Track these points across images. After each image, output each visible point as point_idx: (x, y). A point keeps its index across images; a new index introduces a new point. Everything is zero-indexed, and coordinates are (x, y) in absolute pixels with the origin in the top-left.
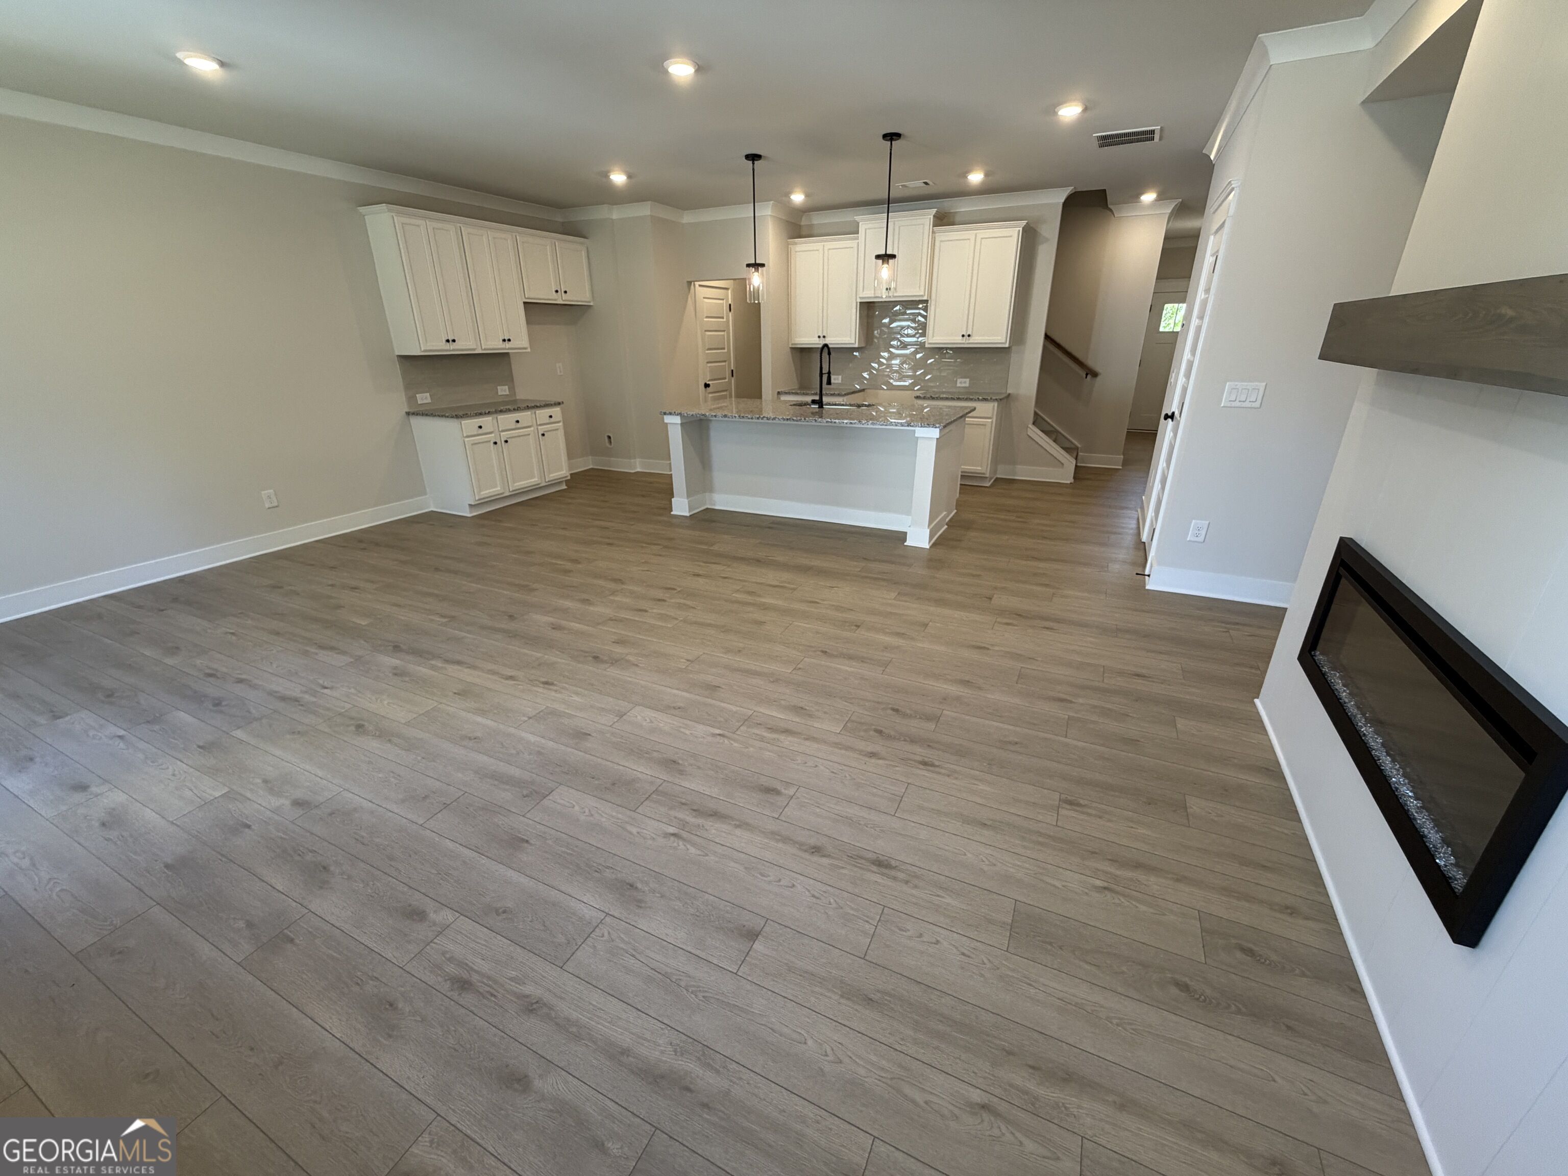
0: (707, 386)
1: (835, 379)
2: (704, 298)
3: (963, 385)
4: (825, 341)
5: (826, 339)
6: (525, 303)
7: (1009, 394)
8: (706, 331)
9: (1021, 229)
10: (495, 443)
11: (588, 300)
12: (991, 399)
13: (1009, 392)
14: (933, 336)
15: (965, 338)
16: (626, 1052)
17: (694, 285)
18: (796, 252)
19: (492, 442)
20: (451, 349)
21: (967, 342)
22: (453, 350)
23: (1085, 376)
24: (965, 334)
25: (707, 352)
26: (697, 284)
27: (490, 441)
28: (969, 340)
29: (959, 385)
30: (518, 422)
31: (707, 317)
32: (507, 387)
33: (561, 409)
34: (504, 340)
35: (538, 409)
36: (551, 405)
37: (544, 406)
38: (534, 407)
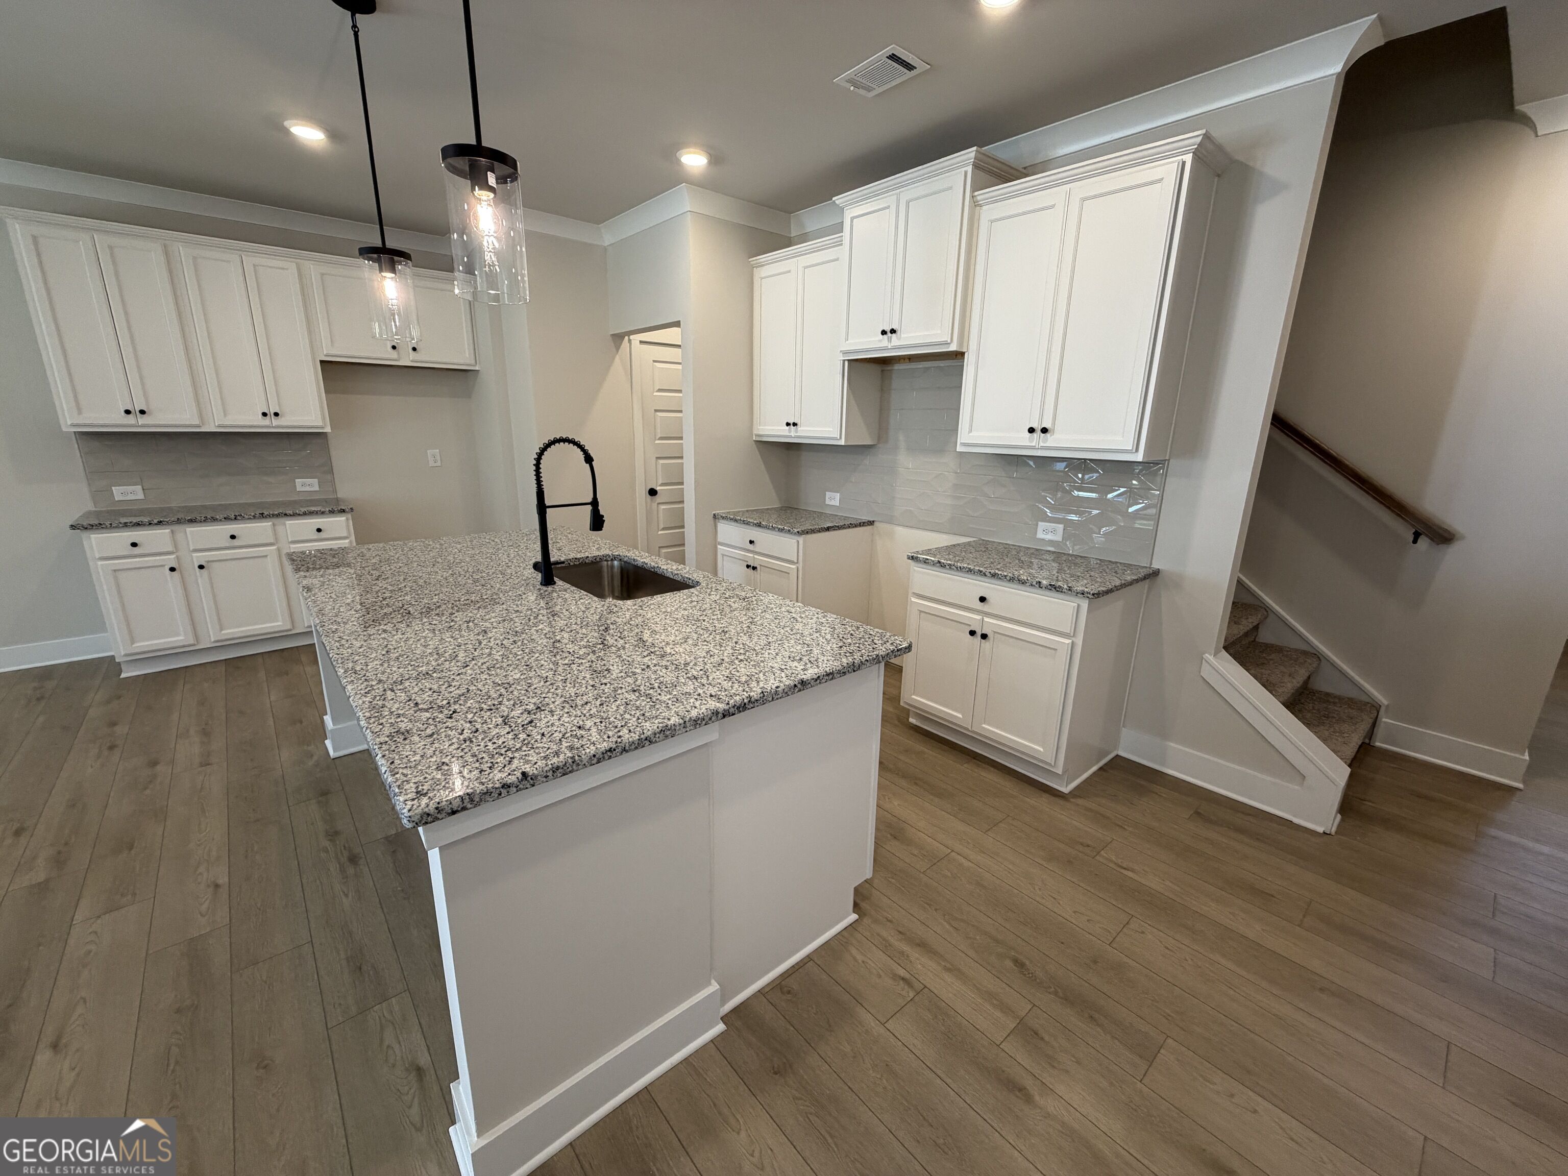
0: (653, 492)
1: (830, 498)
2: (654, 361)
3: (1049, 537)
4: (796, 432)
5: (799, 428)
6: (322, 362)
7: (1156, 573)
8: (656, 411)
9: (1188, 158)
10: (172, 569)
11: (468, 362)
12: (1070, 589)
13: (1155, 566)
14: (970, 431)
15: (1035, 435)
17: (630, 341)
18: (762, 278)
19: (167, 568)
20: (140, 424)
21: (1042, 444)
22: (143, 426)
23: (1411, 539)
24: (1035, 426)
25: (657, 442)
26: (636, 338)
27: (163, 566)
28: (1045, 441)
29: (1040, 535)
30: (233, 537)
31: (660, 390)
32: (316, 480)
33: (347, 519)
34: (264, 414)
35: (289, 518)
36: (323, 513)
37: (305, 514)
38: (278, 516)
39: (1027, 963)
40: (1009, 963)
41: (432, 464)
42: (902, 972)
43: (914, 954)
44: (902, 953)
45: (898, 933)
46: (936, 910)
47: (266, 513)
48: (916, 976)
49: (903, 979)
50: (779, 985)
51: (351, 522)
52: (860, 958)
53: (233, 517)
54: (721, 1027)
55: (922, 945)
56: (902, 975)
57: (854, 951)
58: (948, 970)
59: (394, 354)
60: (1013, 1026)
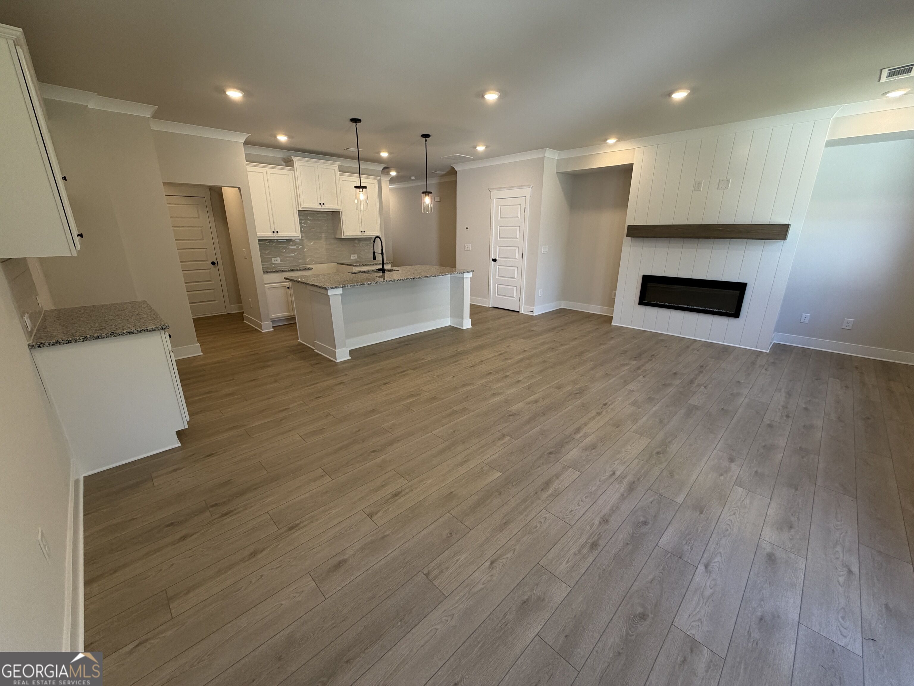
1: (275, 261)
3: (354, 258)
4: (277, 235)
5: (279, 233)
14: (346, 232)
15: (362, 233)
16: (622, 495)
28: (365, 234)
29: (352, 258)
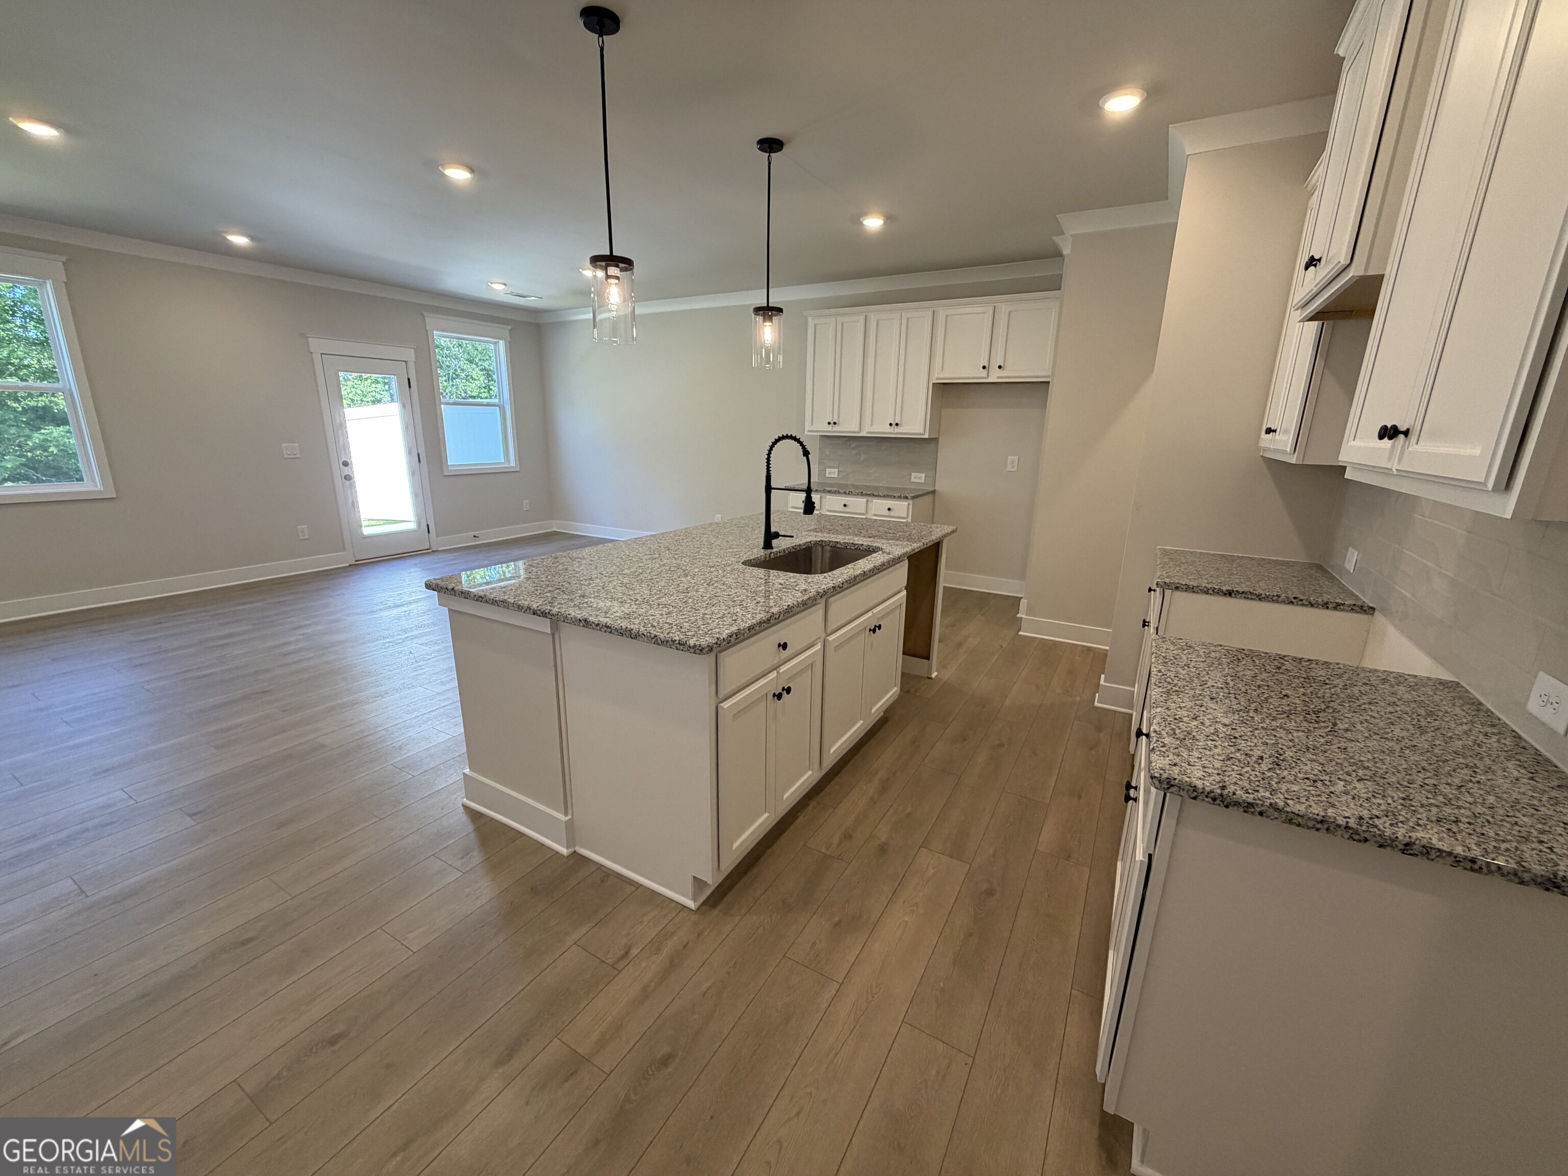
4: (1274, 442)
5: (1277, 437)
11: (1045, 374)
20: (832, 430)
22: (833, 432)
30: (845, 505)
33: (909, 504)
34: (891, 425)
35: (875, 498)
36: (894, 497)
37: (884, 496)
38: (869, 495)
39: (670, 1069)
40: (665, 1049)
41: (1009, 468)
42: (634, 951)
43: (659, 960)
44: (658, 950)
45: (685, 943)
46: (728, 973)
47: (864, 492)
48: (632, 963)
49: (627, 953)
50: (609, 874)
51: (911, 507)
52: (646, 919)
53: (847, 492)
54: (564, 851)
55: (673, 964)
56: (632, 951)
57: (653, 914)
58: (644, 990)
59: (984, 373)
60: (580, 1051)
